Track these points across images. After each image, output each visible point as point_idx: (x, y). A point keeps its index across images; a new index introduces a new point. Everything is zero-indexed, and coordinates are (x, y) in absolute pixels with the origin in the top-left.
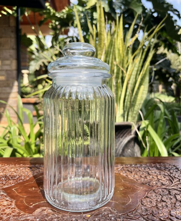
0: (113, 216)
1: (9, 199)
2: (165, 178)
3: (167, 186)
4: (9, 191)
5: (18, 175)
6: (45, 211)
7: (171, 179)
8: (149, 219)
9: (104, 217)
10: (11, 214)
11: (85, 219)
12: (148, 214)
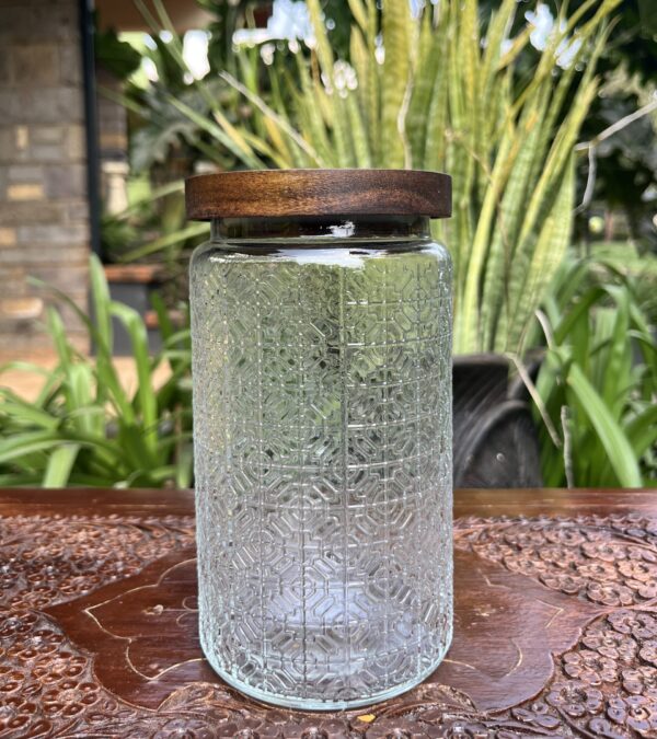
0: (460, 721)
1: (72, 648)
2: (646, 570)
4: (71, 618)
5: (103, 558)
6: (204, 696)
8: (595, 733)
9: (423, 724)
10: (80, 708)
11: (356, 731)
12: (590, 714)
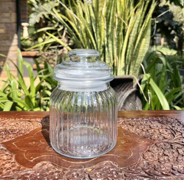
0: (115, 170)
1: (9, 153)
2: (167, 131)
3: (169, 140)
4: (9, 145)
5: (18, 129)
6: (46, 165)
7: (174, 133)
8: (151, 173)
9: (105, 171)
10: (11, 168)
11: (87, 173)
12: (150, 168)
